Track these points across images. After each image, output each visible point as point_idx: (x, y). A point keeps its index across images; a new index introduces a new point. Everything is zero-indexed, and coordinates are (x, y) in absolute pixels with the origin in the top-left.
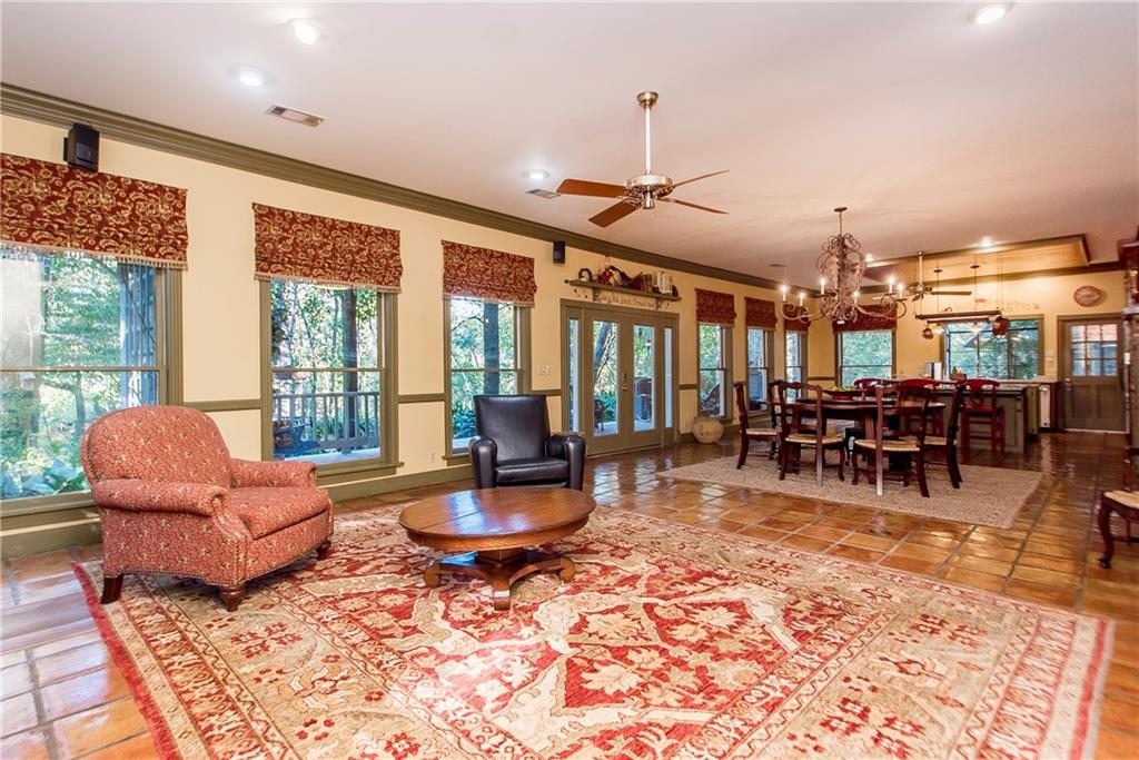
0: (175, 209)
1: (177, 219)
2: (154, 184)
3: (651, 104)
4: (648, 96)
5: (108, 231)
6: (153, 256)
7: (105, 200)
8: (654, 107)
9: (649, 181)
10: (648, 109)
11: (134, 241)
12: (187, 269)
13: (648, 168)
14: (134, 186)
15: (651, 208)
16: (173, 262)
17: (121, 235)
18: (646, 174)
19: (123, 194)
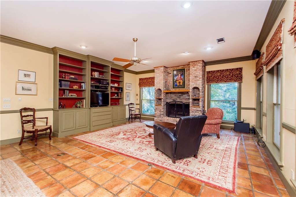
3: (136, 41)
4: (135, 39)
8: (137, 42)
9: (135, 59)
10: (135, 42)
13: (135, 56)
15: (136, 65)
18: (134, 57)
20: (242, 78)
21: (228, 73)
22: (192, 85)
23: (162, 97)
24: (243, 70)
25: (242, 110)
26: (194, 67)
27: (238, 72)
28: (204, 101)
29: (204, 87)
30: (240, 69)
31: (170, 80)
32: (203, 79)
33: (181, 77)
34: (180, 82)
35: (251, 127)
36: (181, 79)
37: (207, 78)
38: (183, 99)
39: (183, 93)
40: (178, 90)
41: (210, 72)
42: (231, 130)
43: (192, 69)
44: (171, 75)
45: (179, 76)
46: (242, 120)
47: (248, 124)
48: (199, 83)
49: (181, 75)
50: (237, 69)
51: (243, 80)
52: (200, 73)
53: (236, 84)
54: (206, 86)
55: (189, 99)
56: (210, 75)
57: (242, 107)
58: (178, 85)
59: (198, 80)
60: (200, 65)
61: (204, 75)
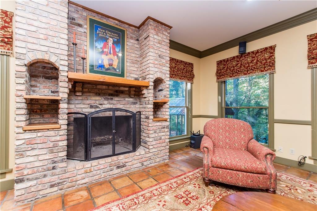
0: (271, 53)
1: (271, 56)
2: (264, 48)
5: (249, 68)
6: (263, 72)
7: (249, 60)
11: (257, 69)
12: (276, 73)
14: (258, 52)
16: (271, 71)
17: (253, 68)
19: (254, 56)
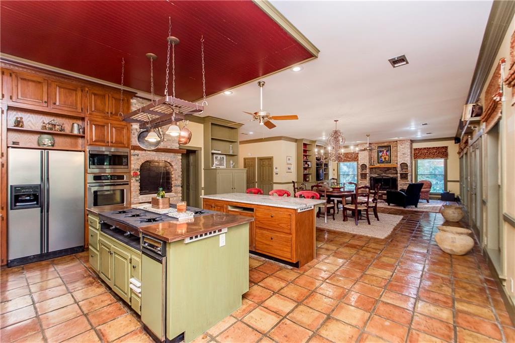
20: (447, 155)
21: (435, 151)
22: (400, 161)
23: (368, 172)
24: (448, 148)
25: (448, 183)
26: (402, 145)
27: (444, 150)
28: (412, 175)
29: (412, 163)
30: (446, 148)
31: (375, 155)
32: (411, 156)
33: (386, 153)
34: (385, 158)
35: (456, 197)
36: (387, 155)
37: (414, 154)
38: (389, 173)
39: (389, 169)
40: (383, 165)
41: (416, 149)
42: (439, 199)
43: (400, 147)
44: (375, 151)
45: (385, 152)
46: (448, 191)
47: (454, 194)
48: (407, 160)
49: (386, 151)
50: (443, 147)
51: (449, 157)
52: (408, 151)
53: (442, 160)
54: (414, 162)
55: (397, 173)
56: (417, 152)
57: (448, 179)
58: (383, 160)
59: (407, 157)
60: (408, 144)
61: (411, 152)
